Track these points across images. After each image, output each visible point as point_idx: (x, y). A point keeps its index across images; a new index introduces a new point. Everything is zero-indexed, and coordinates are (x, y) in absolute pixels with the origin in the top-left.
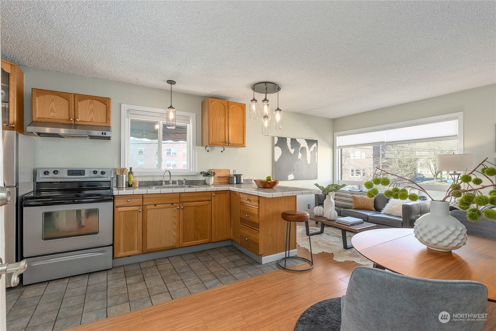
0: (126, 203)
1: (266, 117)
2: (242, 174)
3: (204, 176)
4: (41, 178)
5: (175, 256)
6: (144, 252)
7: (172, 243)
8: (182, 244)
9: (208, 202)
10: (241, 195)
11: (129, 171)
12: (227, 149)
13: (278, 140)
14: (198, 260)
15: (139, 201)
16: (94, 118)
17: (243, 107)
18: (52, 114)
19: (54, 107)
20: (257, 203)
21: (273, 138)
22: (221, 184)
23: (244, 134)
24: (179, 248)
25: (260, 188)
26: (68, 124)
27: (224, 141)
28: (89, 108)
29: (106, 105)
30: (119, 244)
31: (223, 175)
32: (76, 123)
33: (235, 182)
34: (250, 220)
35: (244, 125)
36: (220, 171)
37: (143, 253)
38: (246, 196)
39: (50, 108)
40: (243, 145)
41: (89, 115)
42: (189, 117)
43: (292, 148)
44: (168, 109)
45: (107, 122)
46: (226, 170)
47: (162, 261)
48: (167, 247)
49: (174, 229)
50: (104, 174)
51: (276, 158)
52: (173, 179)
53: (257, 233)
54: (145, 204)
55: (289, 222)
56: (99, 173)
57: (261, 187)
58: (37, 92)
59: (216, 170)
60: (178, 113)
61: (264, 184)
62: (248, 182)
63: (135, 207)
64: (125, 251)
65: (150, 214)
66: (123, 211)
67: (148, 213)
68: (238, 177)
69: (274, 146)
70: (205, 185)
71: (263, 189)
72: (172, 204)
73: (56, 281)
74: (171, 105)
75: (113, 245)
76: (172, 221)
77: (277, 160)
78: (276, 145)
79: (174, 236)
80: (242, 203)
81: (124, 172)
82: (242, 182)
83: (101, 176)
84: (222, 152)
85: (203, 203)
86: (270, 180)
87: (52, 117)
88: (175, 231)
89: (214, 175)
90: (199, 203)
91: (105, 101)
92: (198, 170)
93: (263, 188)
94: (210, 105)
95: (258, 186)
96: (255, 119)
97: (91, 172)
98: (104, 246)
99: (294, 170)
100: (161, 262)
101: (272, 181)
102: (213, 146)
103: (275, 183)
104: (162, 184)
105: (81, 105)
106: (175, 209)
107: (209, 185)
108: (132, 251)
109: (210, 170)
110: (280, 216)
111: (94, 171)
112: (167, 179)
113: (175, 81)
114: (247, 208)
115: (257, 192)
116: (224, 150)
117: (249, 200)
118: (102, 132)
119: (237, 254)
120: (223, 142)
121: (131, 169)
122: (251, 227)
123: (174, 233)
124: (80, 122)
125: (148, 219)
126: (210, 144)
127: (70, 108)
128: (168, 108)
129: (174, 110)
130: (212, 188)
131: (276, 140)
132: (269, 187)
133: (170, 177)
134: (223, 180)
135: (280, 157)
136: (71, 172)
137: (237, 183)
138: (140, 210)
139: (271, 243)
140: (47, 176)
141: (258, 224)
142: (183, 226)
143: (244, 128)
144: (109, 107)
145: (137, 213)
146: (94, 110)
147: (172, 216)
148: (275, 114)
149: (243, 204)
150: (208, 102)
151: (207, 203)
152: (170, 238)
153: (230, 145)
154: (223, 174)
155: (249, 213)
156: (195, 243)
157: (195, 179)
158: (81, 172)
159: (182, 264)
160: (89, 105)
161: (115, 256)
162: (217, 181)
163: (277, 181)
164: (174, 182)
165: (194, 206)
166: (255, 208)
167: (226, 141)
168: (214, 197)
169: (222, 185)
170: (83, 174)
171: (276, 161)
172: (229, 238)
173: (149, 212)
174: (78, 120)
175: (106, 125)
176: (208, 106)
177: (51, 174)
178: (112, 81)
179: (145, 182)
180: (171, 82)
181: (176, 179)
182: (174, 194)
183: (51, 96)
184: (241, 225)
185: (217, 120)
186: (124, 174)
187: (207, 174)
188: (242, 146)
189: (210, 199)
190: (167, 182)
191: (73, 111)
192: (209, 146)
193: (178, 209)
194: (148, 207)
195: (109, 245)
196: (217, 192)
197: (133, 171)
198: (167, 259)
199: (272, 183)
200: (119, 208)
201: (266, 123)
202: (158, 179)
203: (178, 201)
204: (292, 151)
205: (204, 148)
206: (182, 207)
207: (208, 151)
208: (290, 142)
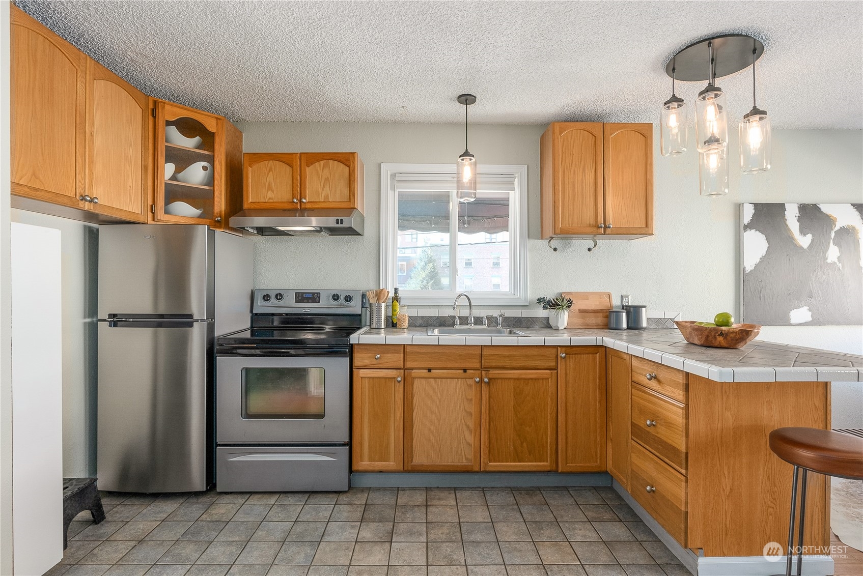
0: (373, 361)
1: (712, 141)
2: (644, 304)
3: (545, 308)
4: (261, 307)
5: (471, 488)
6: (406, 469)
7: (464, 457)
8: (486, 464)
9: (549, 371)
10: (635, 363)
11: (392, 294)
12: (602, 243)
13: (753, 211)
14: (518, 515)
15: (396, 359)
16: (329, 196)
17: (644, 132)
18: (270, 194)
19: (273, 182)
20: (681, 393)
21: (739, 207)
22: (588, 327)
23: (649, 201)
24: (480, 472)
25: (693, 346)
26: (289, 210)
27: (592, 222)
28: (322, 177)
29: (349, 167)
30: (361, 444)
31: (593, 307)
32: (303, 207)
33: (625, 325)
34: (659, 436)
35: (649, 177)
36: (585, 296)
37: (405, 471)
38: (648, 368)
39: (267, 183)
40: (645, 230)
41: (323, 189)
42: (511, 175)
43: (803, 232)
44: (459, 160)
45: (350, 201)
46: (600, 294)
47: (442, 495)
48: (453, 466)
49: (468, 427)
50: (349, 301)
51: (750, 262)
52: (476, 313)
53: (681, 480)
54: (408, 365)
55: (801, 470)
56: (342, 299)
57: (696, 342)
58: (249, 159)
59: (576, 293)
60: (481, 168)
61: (708, 336)
62: (660, 324)
63: (390, 370)
64: (371, 460)
65: (420, 387)
66: (368, 378)
67: (415, 386)
68: (633, 312)
69: (740, 229)
70: (548, 330)
71: (703, 350)
72: (465, 371)
73: (259, 496)
74: (467, 150)
75: (350, 444)
76: (466, 411)
77: (753, 268)
78: (747, 227)
79: (469, 445)
80: (636, 384)
81: (382, 296)
82: (644, 324)
83: (346, 303)
84: (589, 250)
85: (536, 373)
86: (727, 324)
87: (270, 199)
88: (471, 431)
89: (569, 307)
90: (525, 374)
91: (347, 160)
92: (532, 295)
93: (702, 346)
94: (558, 138)
95: (687, 339)
96: (679, 152)
97: (329, 297)
98: (335, 445)
99: (811, 297)
100: (439, 499)
101: (734, 326)
102: (570, 238)
103: (744, 334)
104: (453, 324)
105: (312, 172)
106: (470, 382)
107: (557, 329)
108: (384, 462)
109: (561, 294)
110: (765, 442)
111: (334, 296)
112: (465, 313)
113: (475, 95)
114: (649, 401)
115: (681, 359)
116: (595, 246)
117: (655, 378)
118: (336, 218)
119: (621, 521)
120: (590, 226)
121: (396, 290)
122: (661, 457)
123: (470, 438)
124: (309, 204)
125: (415, 399)
126: (558, 231)
127: (294, 180)
128: (460, 156)
129: (474, 159)
130: (563, 338)
131: (748, 213)
132: (724, 344)
133: (470, 308)
134: (592, 320)
135: (763, 259)
136: (301, 297)
137: (629, 328)
138: (399, 379)
139: (728, 519)
140: (267, 303)
141: (683, 456)
142: (490, 423)
143: (649, 187)
144: (354, 170)
145: (393, 382)
146: (330, 178)
147: (464, 396)
148: (745, 129)
149: (639, 386)
150: (553, 133)
151: (547, 374)
152: (461, 447)
153: (608, 231)
154: (592, 304)
155: (655, 417)
156: (516, 466)
157: (525, 314)
158: (314, 297)
159: (480, 515)
160: (322, 171)
161: (355, 468)
162: (578, 320)
163: (753, 327)
164: (478, 321)
165: (514, 379)
166: (674, 405)
167: (599, 223)
168: (563, 360)
169: (588, 332)
170: (317, 300)
171: (747, 272)
172: (603, 469)
173: (417, 383)
174: (304, 201)
175: (348, 207)
176: (554, 140)
177: (273, 301)
178: (366, 122)
179: (423, 317)
180: (466, 99)
181: (484, 313)
182: (468, 348)
183: (268, 163)
184: (633, 442)
185: (574, 173)
186: (381, 302)
187: (553, 305)
188: (644, 232)
189: (553, 364)
190: (464, 320)
191: (299, 185)
192: (558, 238)
193: (478, 383)
194: (415, 373)
195: (343, 443)
196: (570, 349)
197: (400, 294)
198: (453, 492)
199: (733, 333)
200: (362, 370)
201: (713, 160)
202: (447, 313)
203: (478, 366)
204: (804, 241)
205: (546, 242)
206: (486, 380)
207: (555, 250)
208: (798, 215)
